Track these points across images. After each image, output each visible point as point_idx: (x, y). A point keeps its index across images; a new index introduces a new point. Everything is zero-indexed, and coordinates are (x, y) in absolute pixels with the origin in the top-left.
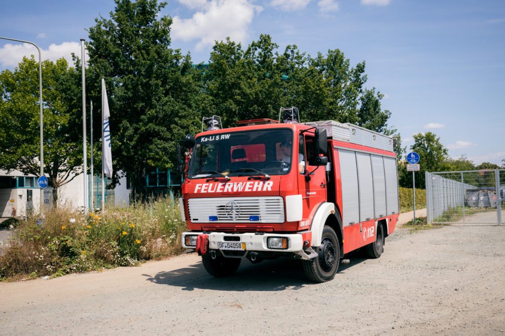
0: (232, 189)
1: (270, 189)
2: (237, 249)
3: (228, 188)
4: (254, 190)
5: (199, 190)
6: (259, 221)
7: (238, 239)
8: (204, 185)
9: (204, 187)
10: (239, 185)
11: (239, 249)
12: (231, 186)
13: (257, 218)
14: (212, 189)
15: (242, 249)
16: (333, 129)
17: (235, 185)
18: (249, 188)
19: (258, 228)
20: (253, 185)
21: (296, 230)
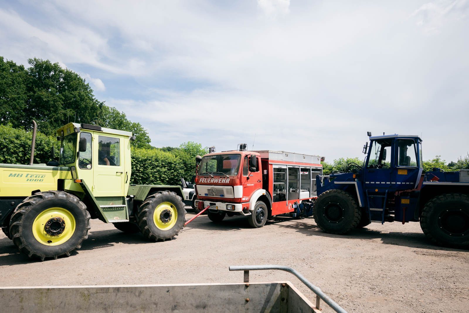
0: (214, 181)
1: (228, 183)
2: (214, 209)
3: (212, 181)
4: (222, 182)
5: (201, 181)
6: (224, 197)
7: (215, 204)
8: (203, 179)
9: (203, 180)
10: (216, 180)
11: (215, 209)
12: (213, 180)
13: (223, 196)
14: (206, 181)
15: (216, 209)
16: (269, 154)
17: (215, 180)
18: (220, 182)
19: (224, 200)
20: (222, 180)
21: (239, 202)
